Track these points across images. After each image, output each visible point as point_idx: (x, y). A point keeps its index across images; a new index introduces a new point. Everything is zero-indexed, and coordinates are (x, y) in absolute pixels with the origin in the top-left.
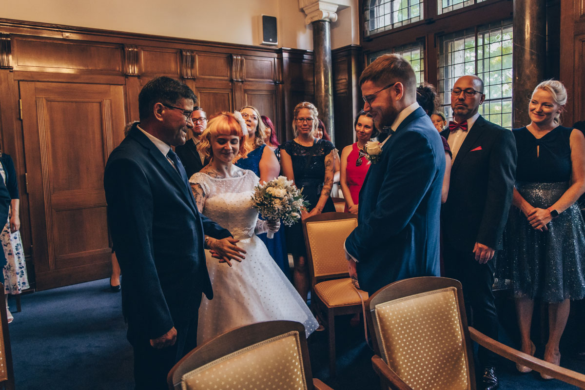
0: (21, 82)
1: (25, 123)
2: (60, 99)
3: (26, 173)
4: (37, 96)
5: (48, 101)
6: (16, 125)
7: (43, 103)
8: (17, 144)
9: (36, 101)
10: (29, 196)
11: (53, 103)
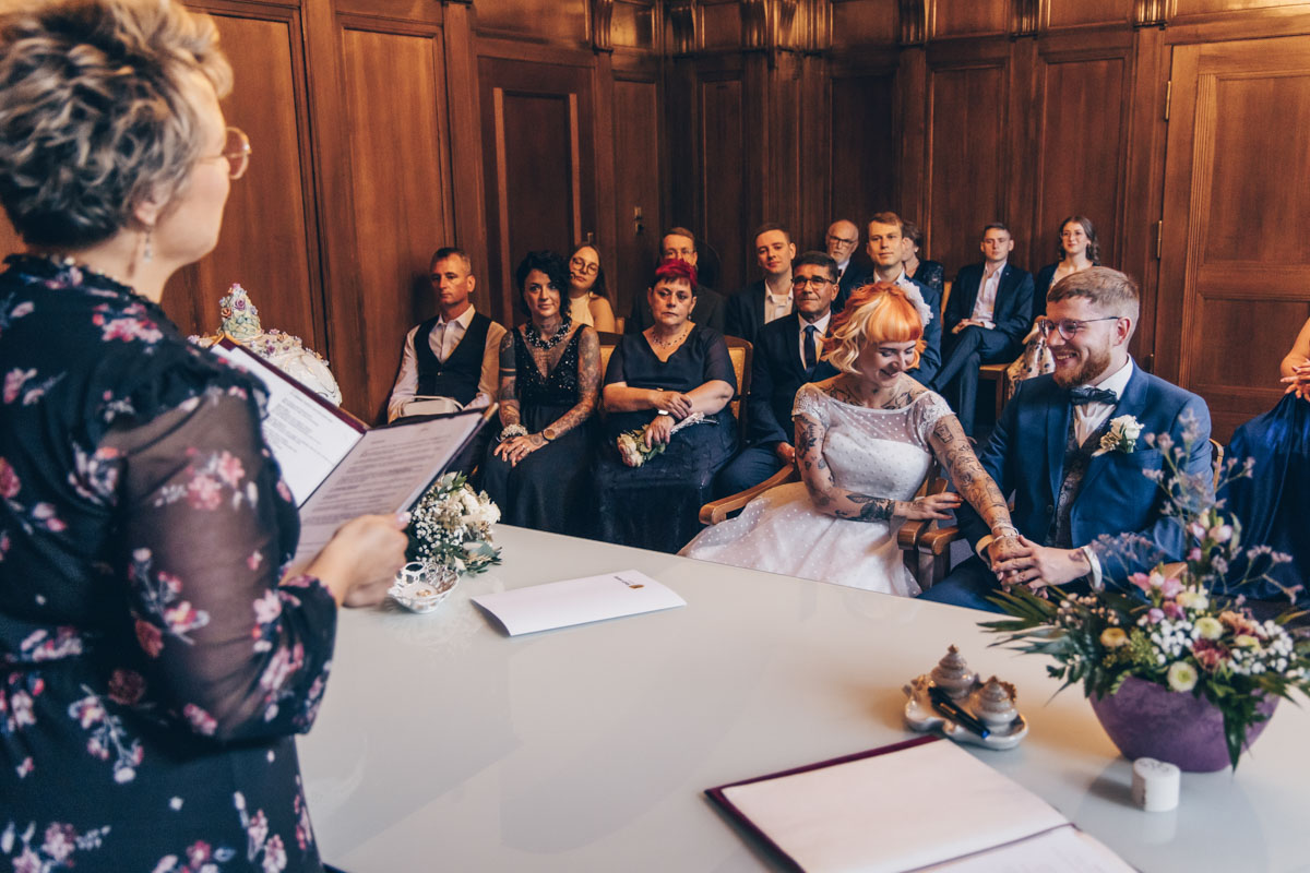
0: (1176, 48)
1: (1173, 126)
2: (1243, 75)
3: (1161, 219)
4: (1201, 72)
5: (1220, 80)
6: (1156, 128)
7: (1210, 82)
8: (1154, 167)
9: (1197, 82)
10: (1162, 263)
11: (1229, 83)
